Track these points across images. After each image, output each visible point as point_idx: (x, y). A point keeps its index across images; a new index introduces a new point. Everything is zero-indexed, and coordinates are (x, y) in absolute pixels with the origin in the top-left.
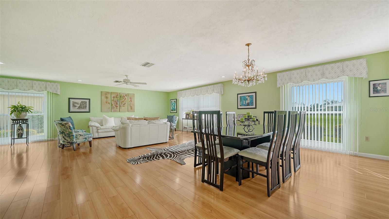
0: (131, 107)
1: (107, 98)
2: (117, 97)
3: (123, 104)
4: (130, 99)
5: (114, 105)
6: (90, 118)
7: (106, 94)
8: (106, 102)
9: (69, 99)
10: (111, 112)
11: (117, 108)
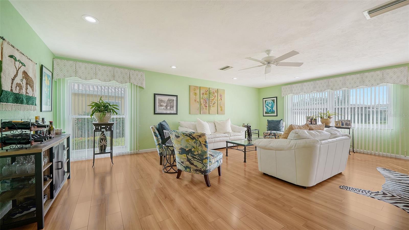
0: (221, 108)
1: (195, 94)
2: (206, 94)
3: (213, 104)
4: (220, 96)
5: (203, 105)
6: (179, 123)
7: (195, 90)
8: (195, 101)
9: (155, 95)
10: (200, 114)
11: (206, 109)
